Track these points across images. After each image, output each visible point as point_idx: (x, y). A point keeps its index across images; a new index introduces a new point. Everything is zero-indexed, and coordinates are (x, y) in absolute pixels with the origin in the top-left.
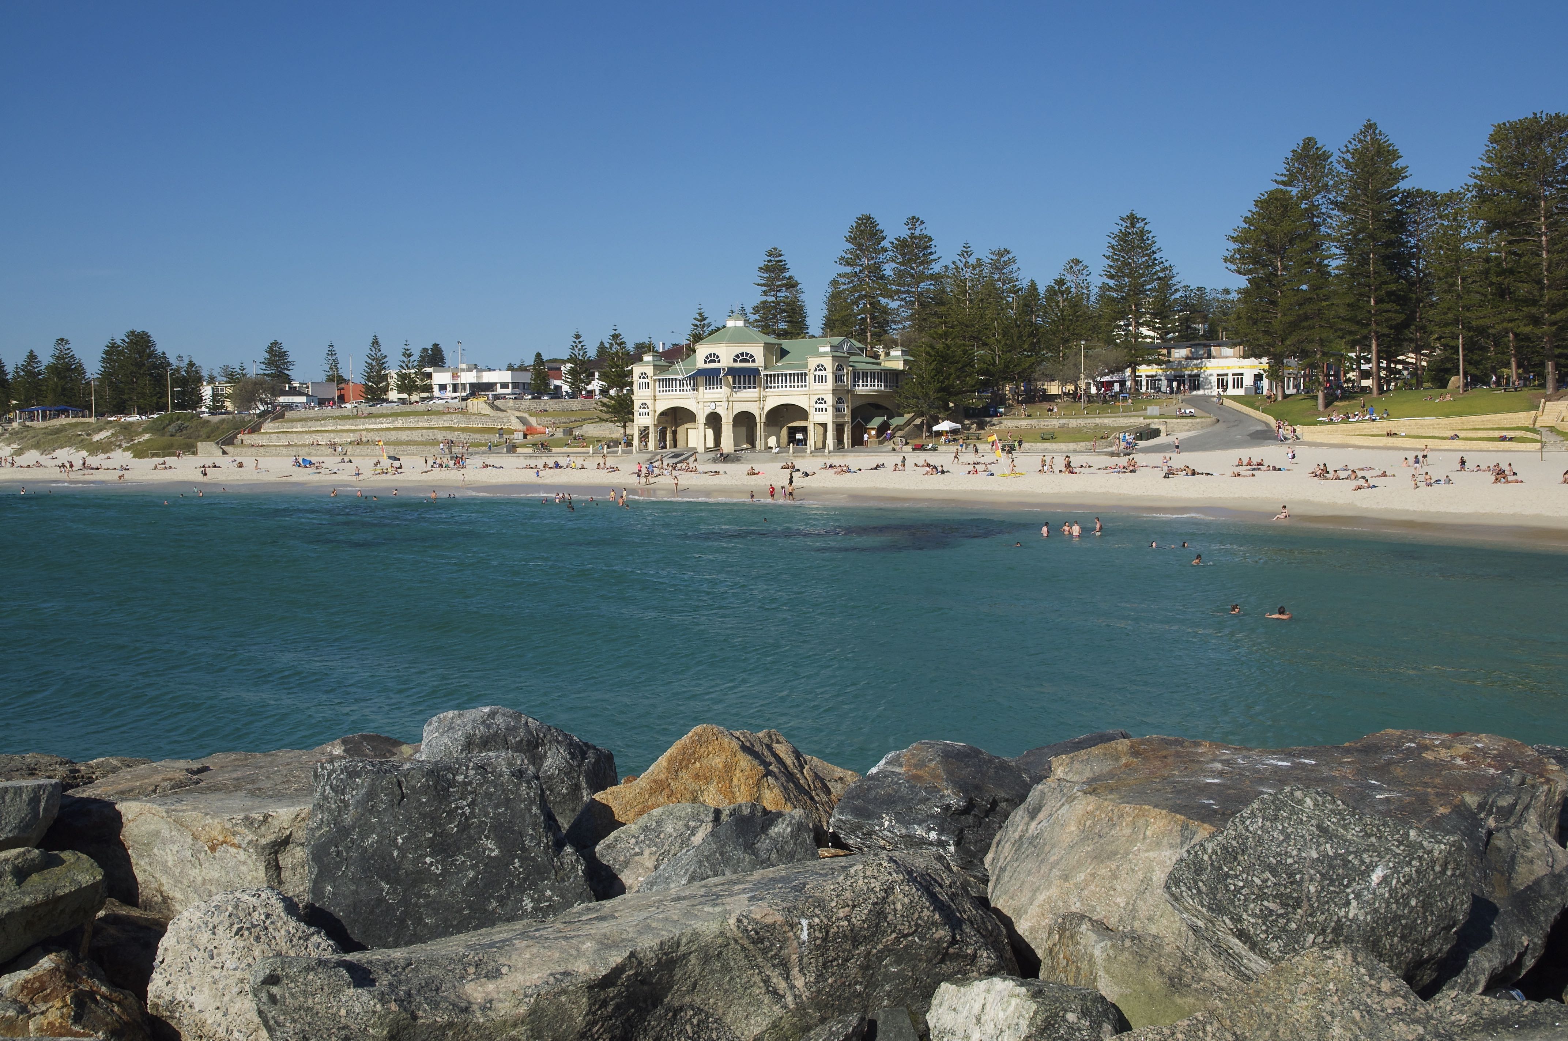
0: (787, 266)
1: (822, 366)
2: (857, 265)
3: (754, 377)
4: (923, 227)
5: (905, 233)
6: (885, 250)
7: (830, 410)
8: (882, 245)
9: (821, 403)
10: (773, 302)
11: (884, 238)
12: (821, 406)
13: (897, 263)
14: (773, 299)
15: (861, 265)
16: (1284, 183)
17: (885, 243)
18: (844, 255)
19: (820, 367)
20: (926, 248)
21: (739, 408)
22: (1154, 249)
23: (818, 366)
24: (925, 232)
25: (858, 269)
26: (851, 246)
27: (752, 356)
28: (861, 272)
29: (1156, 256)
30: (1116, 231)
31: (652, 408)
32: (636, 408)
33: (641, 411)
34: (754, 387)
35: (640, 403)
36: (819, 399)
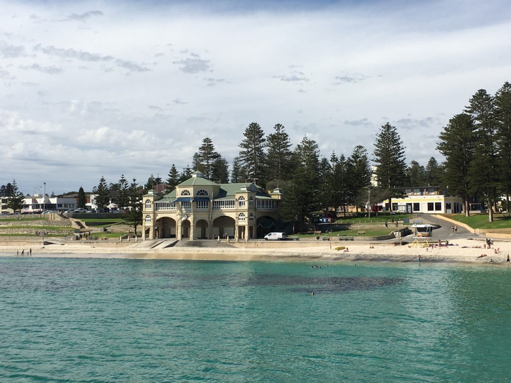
0: (214, 148)
1: (243, 197)
2: (250, 147)
3: (207, 202)
4: (283, 129)
5: (274, 132)
6: (264, 140)
7: (246, 219)
8: (262, 138)
9: (242, 216)
10: (206, 165)
11: (263, 135)
12: (242, 217)
13: (270, 147)
14: (207, 163)
15: (252, 148)
16: (470, 112)
17: (264, 137)
18: (243, 142)
19: (241, 198)
20: (284, 140)
21: (200, 217)
22: (399, 142)
24: (285, 132)
25: (250, 149)
26: (246, 138)
27: (206, 192)
28: (251, 150)
29: (400, 145)
30: (380, 133)
31: (152, 217)
32: (144, 217)
33: (147, 219)
34: (207, 208)
35: (146, 215)
36: (241, 214)
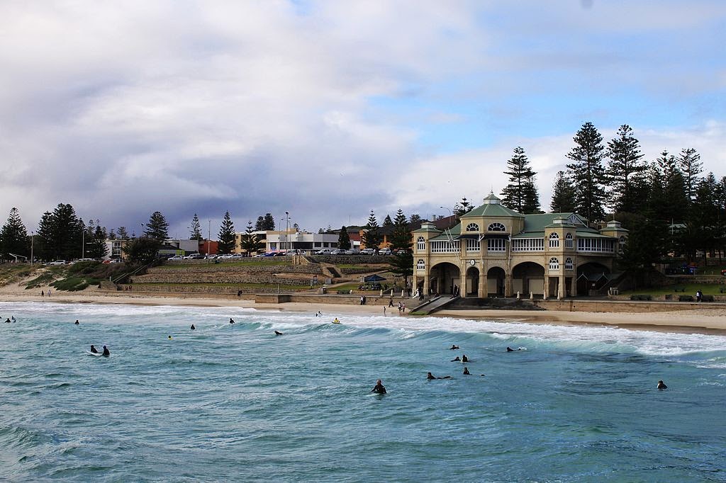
0: (527, 161)
1: (556, 234)
3: (504, 241)
5: (618, 136)
6: (602, 148)
7: (561, 267)
8: (600, 144)
9: (554, 262)
10: (517, 186)
11: (601, 140)
12: (554, 264)
13: (611, 158)
14: (517, 184)
17: (603, 143)
18: (573, 151)
19: (554, 235)
20: (633, 147)
21: (492, 264)
23: (553, 234)
24: (633, 136)
26: (577, 145)
27: (502, 226)
31: (426, 263)
32: (415, 263)
33: (419, 265)
34: (504, 249)
35: (418, 259)
36: (553, 259)
